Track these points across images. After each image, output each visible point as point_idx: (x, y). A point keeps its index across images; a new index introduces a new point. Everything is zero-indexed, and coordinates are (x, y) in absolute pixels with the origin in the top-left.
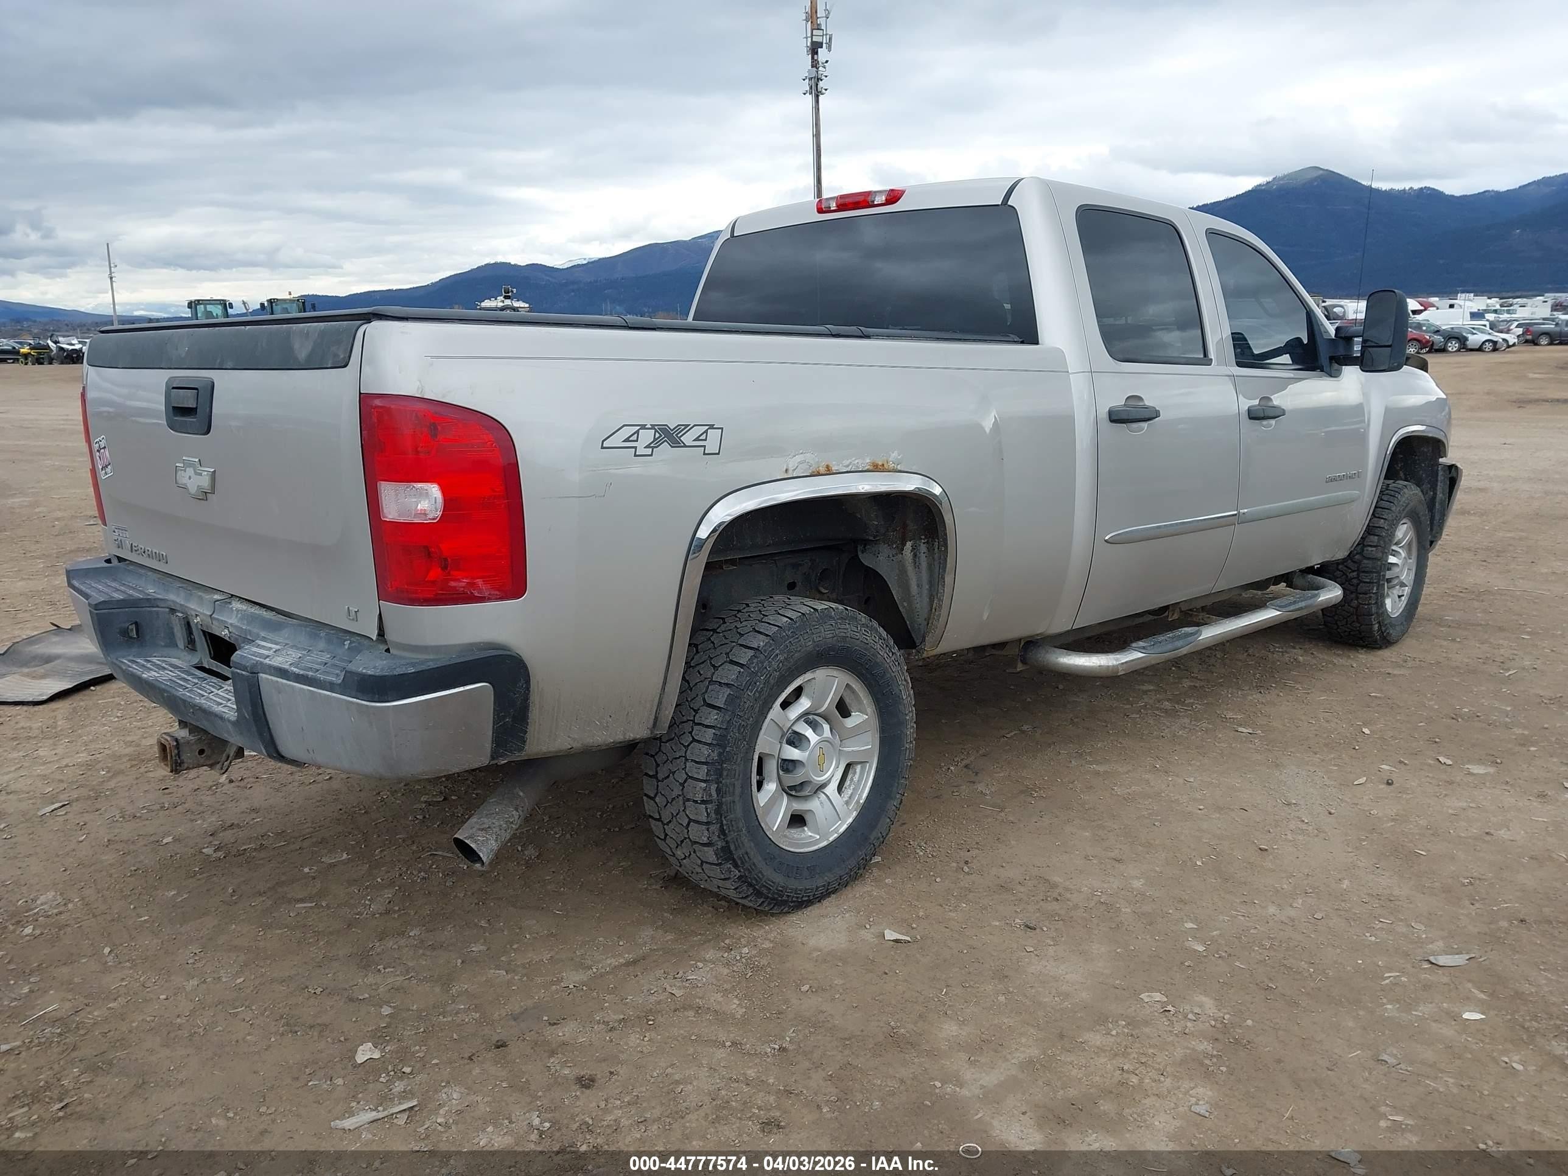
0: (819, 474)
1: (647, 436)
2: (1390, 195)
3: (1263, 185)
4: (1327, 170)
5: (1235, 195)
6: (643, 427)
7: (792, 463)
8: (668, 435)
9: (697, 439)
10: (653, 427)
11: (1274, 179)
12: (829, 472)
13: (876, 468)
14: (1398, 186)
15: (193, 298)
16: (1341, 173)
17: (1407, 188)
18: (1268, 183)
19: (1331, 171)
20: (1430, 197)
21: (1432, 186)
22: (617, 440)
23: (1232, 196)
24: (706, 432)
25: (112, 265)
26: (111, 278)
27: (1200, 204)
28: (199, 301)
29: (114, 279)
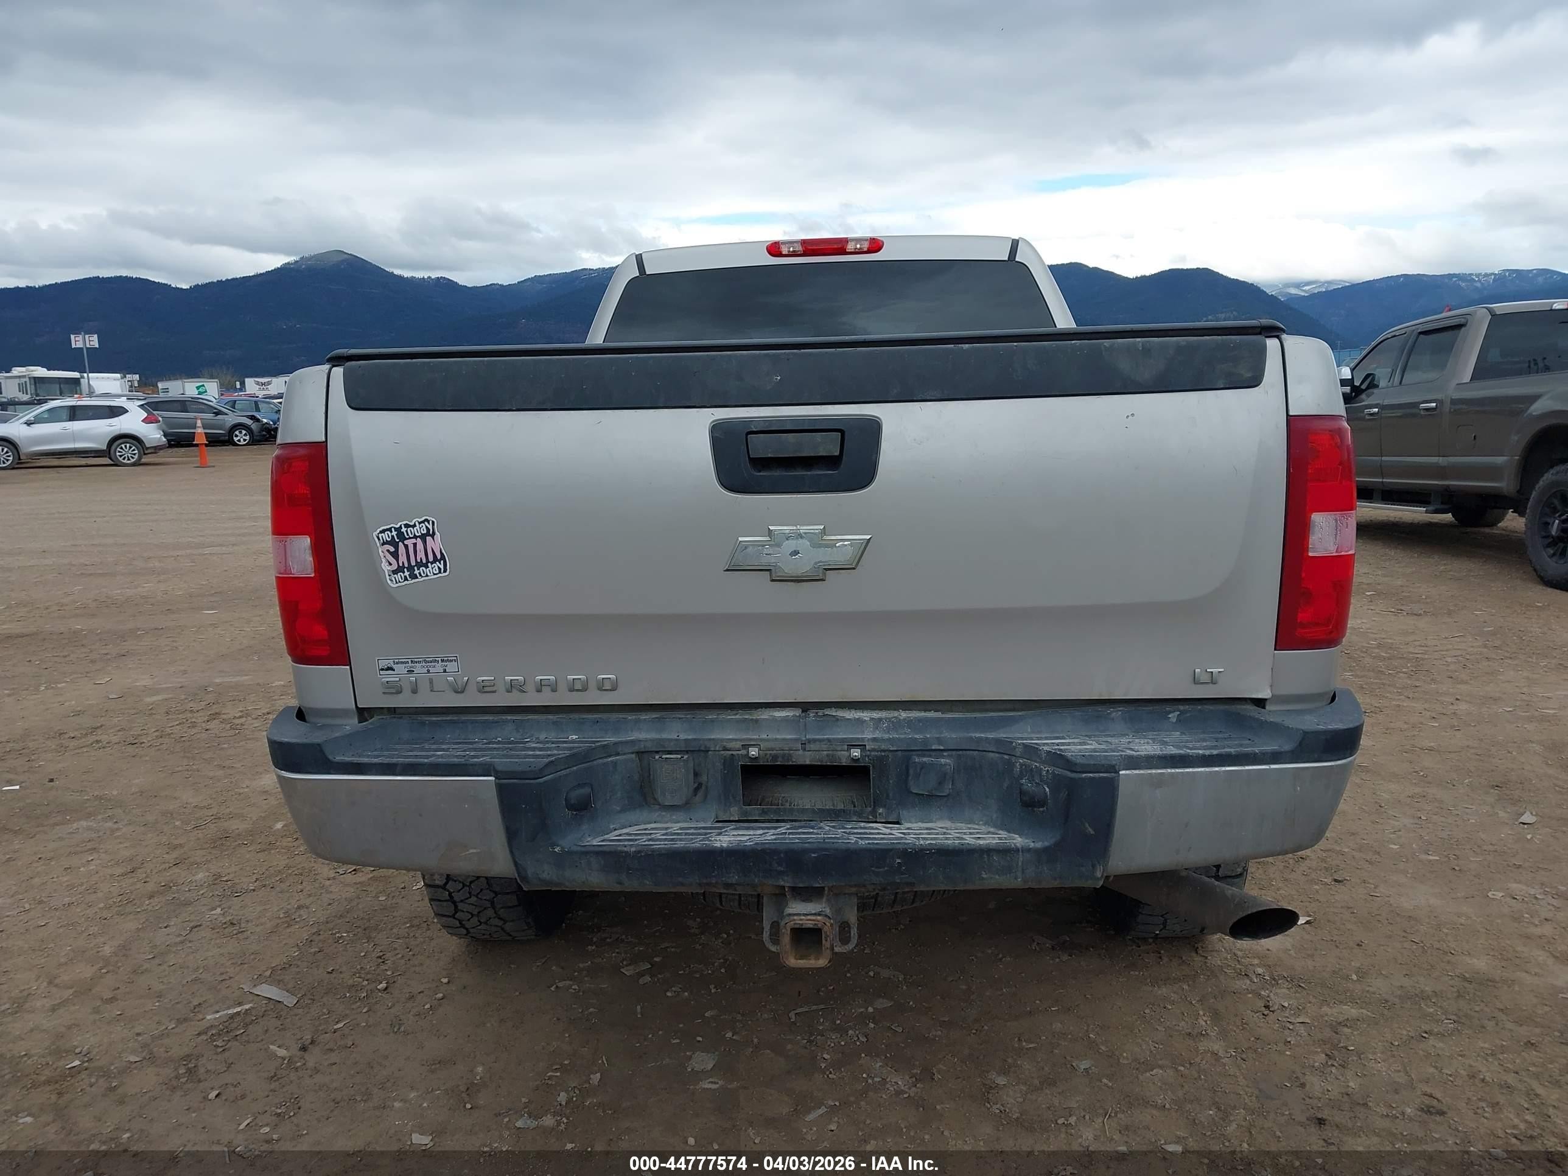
2: (411, 281)
3: (292, 264)
4: (351, 255)
5: (264, 271)
11: (302, 258)
14: (419, 274)
16: (366, 259)
17: (426, 277)
18: (296, 262)
19: (355, 256)
20: (446, 286)
21: (446, 277)
23: (262, 272)
27: (229, 278)
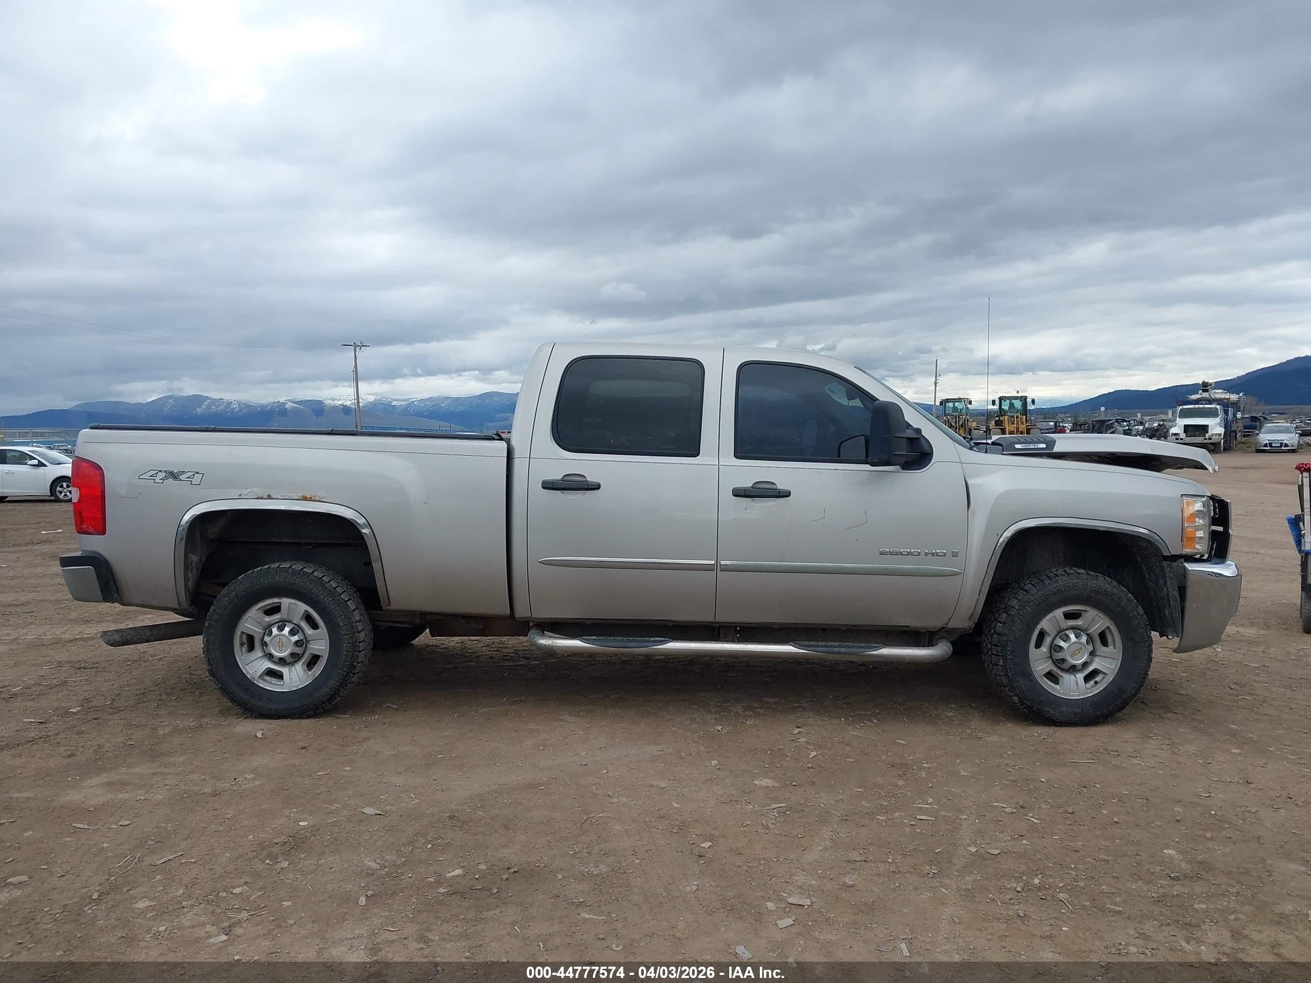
0: (262, 498)
1: (163, 475)
6: (160, 471)
7: (244, 492)
8: (174, 476)
9: (188, 478)
10: (165, 471)
12: (270, 497)
13: (305, 499)
15: (944, 398)
22: (146, 476)
24: (194, 475)
25: (938, 375)
26: (936, 384)
28: (947, 399)
29: (937, 384)
